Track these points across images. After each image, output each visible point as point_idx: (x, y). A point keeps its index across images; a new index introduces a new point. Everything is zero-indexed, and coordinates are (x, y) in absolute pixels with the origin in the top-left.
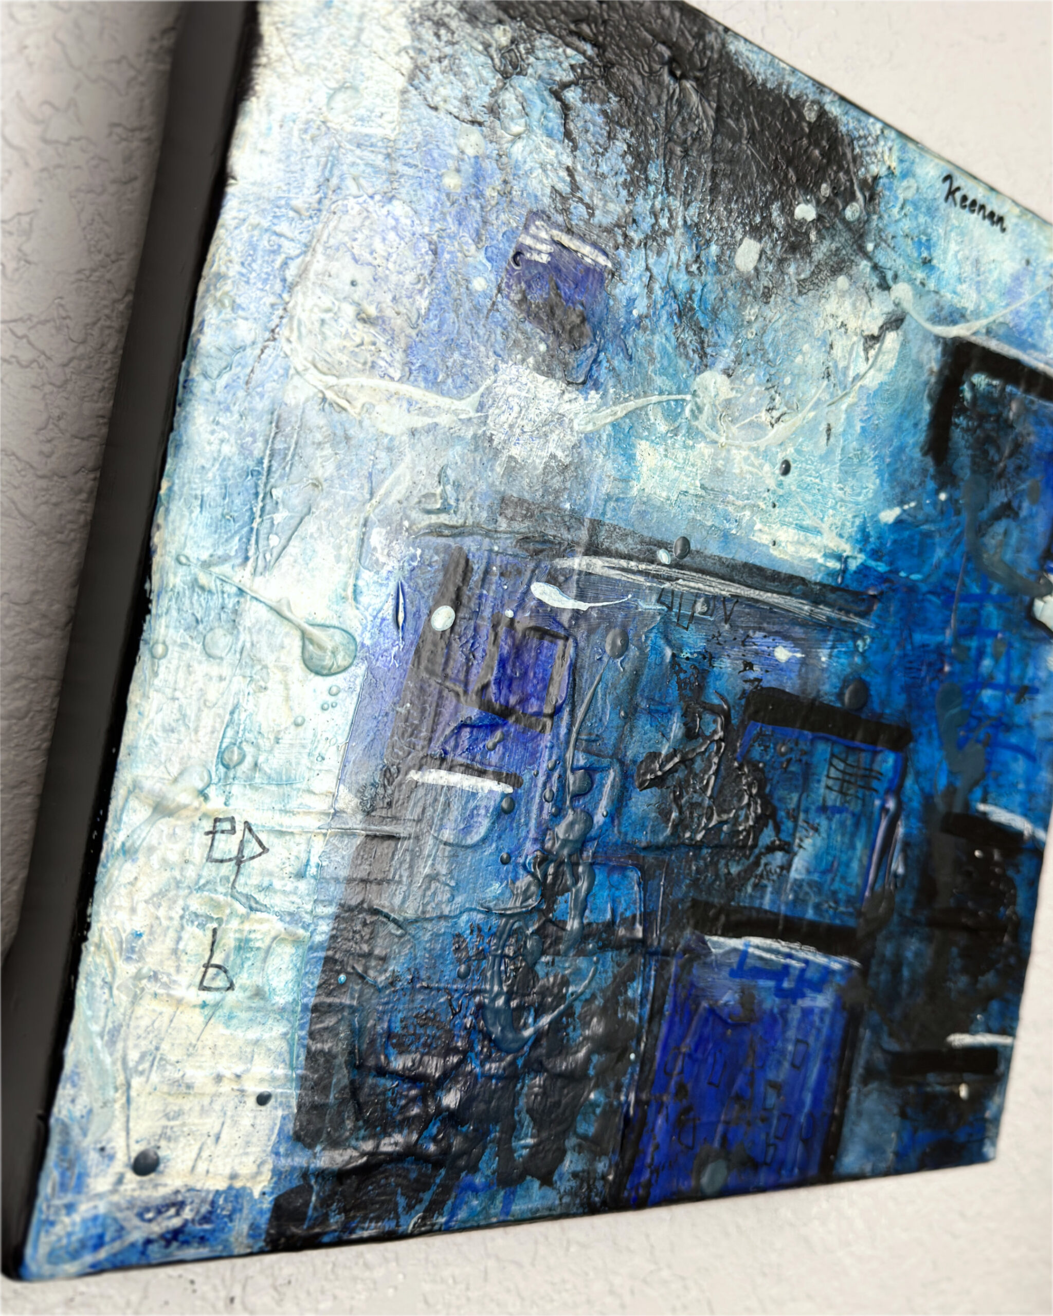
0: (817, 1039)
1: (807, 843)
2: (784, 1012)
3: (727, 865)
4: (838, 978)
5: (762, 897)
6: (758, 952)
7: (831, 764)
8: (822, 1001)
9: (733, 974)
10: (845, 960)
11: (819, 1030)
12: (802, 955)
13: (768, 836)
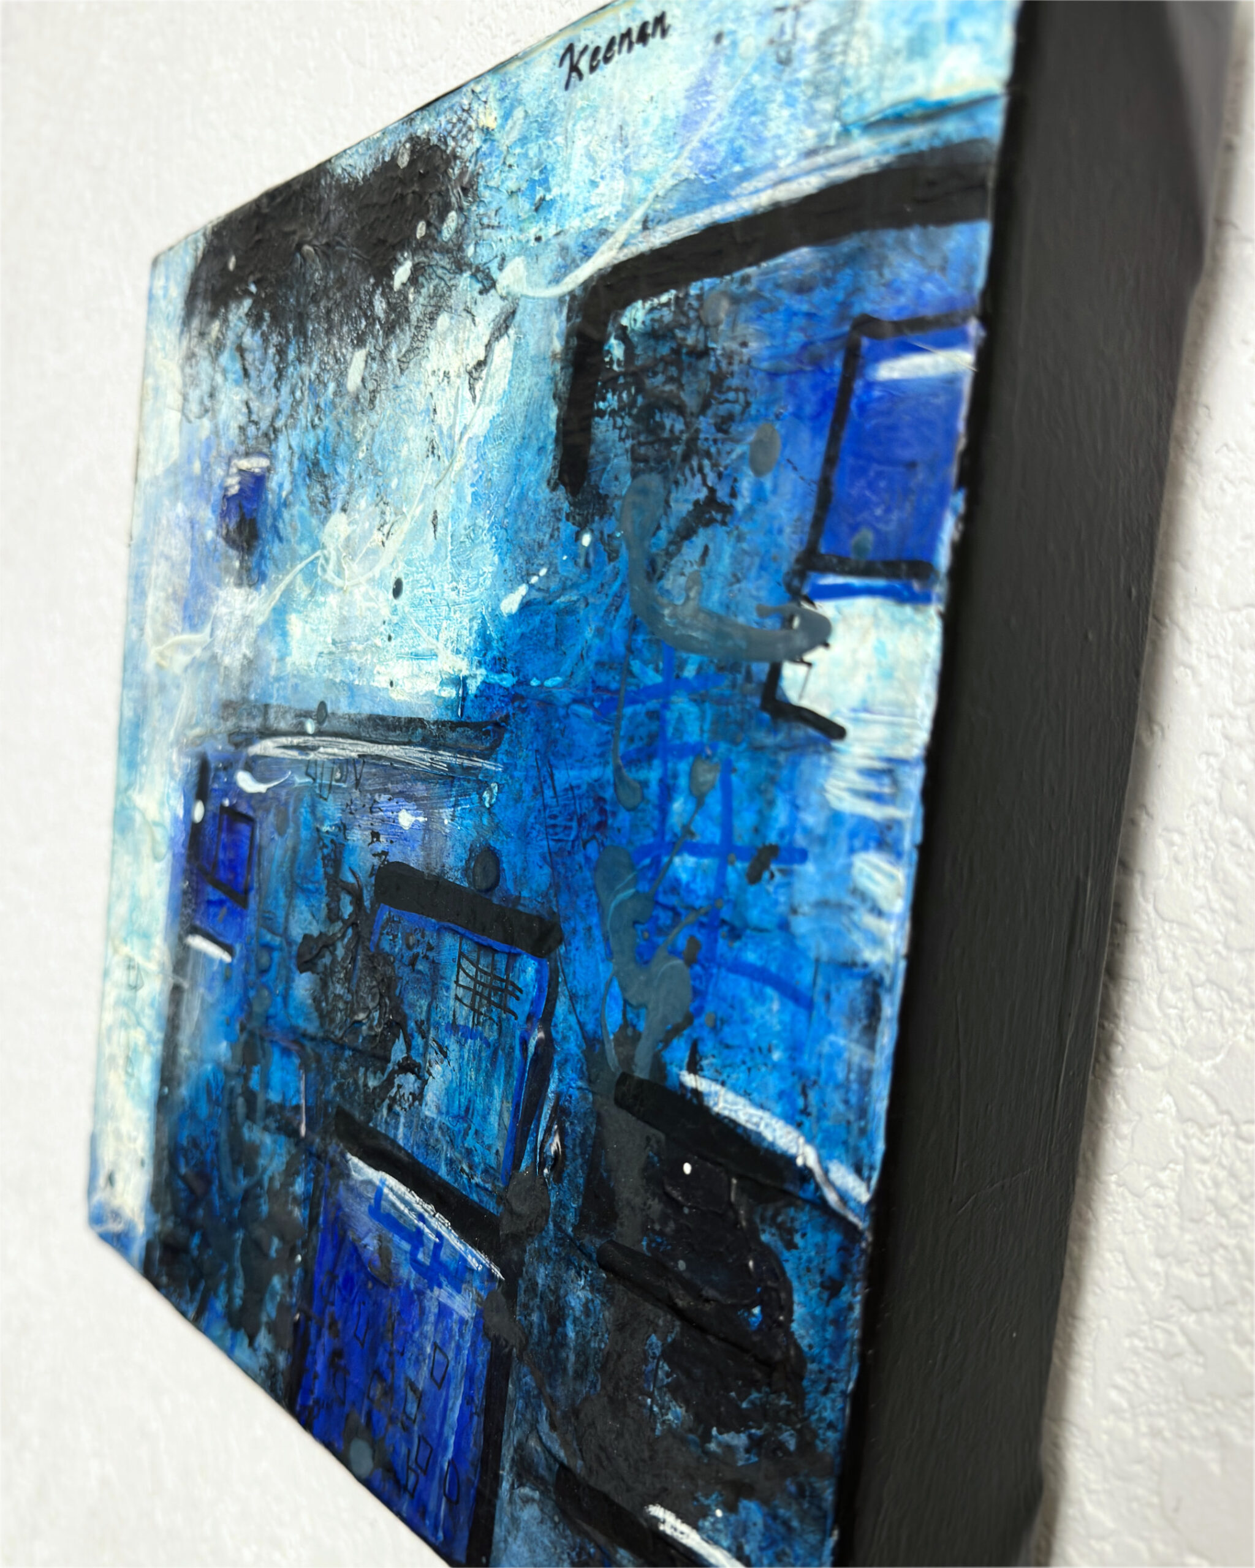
0: (457, 1361)
1: (437, 1071)
2: (420, 1294)
3: (365, 1075)
4: (477, 1283)
5: (396, 1127)
6: (391, 1196)
7: (459, 966)
8: (460, 1305)
9: (370, 1211)
10: (482, 1258)
11: (459, 1347)
12: (434, 1224)
13: (399, 1050)
